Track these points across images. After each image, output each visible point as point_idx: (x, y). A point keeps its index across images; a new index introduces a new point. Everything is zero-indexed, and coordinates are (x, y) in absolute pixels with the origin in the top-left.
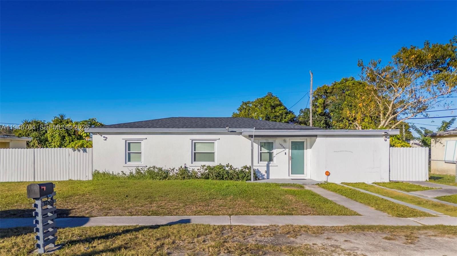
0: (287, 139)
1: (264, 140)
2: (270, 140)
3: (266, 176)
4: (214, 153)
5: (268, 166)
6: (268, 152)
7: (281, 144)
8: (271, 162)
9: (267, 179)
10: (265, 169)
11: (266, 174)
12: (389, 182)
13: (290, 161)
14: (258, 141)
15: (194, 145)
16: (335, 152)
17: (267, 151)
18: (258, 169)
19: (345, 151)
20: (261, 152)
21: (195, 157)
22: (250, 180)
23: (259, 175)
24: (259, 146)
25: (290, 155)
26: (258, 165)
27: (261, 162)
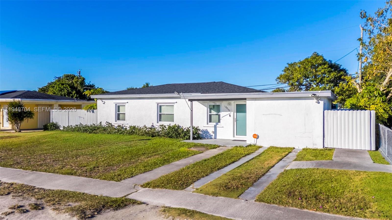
0: (232, 102)
1: (212, 103)
2: (218, 103)
3: (214, 136)
4: (173, 114)
5: (215, 127)
6: (216, 115)
7: (226, 107)
8: (219, 123)
9: (214, 139)
10: (213, 129)
11: (213, 135)
12: (322, 148)
13: (235, 123)
14: (208, 104)
15: (160, 108)
16: (263, 115)
17: (215, 113)
18: (207, 130)
19: (274, 114)
20: (210, 114)
21: (160, 117)
22: (189, 139)
23: (208, 135)
24: (209, 109)
25: (235, 117)
26: (207, 125)
27: (210, 123)
